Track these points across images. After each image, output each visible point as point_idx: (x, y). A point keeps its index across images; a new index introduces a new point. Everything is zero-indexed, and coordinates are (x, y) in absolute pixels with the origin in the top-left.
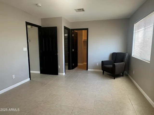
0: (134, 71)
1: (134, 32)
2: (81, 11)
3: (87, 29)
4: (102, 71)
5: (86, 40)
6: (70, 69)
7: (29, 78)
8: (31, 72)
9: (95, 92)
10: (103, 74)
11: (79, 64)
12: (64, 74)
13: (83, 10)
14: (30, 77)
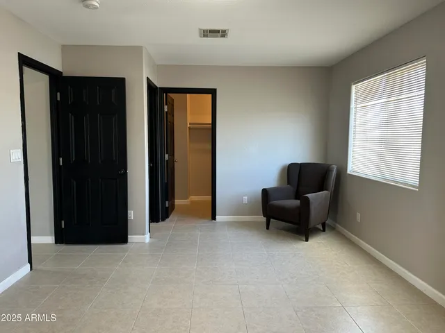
0: (359, 215)
1: (351, 107)
2: (217, 37)
3: (213, 92)
4: (264, 219)
5: (209, 124)
6: (157, 221)
7: (29, 265)
8: (34, 240)
9: (281, 286)
10: (268, 228)
11: (177, 202)
12: (147, 238)
13: (224, 34)
14: (30, 261)
